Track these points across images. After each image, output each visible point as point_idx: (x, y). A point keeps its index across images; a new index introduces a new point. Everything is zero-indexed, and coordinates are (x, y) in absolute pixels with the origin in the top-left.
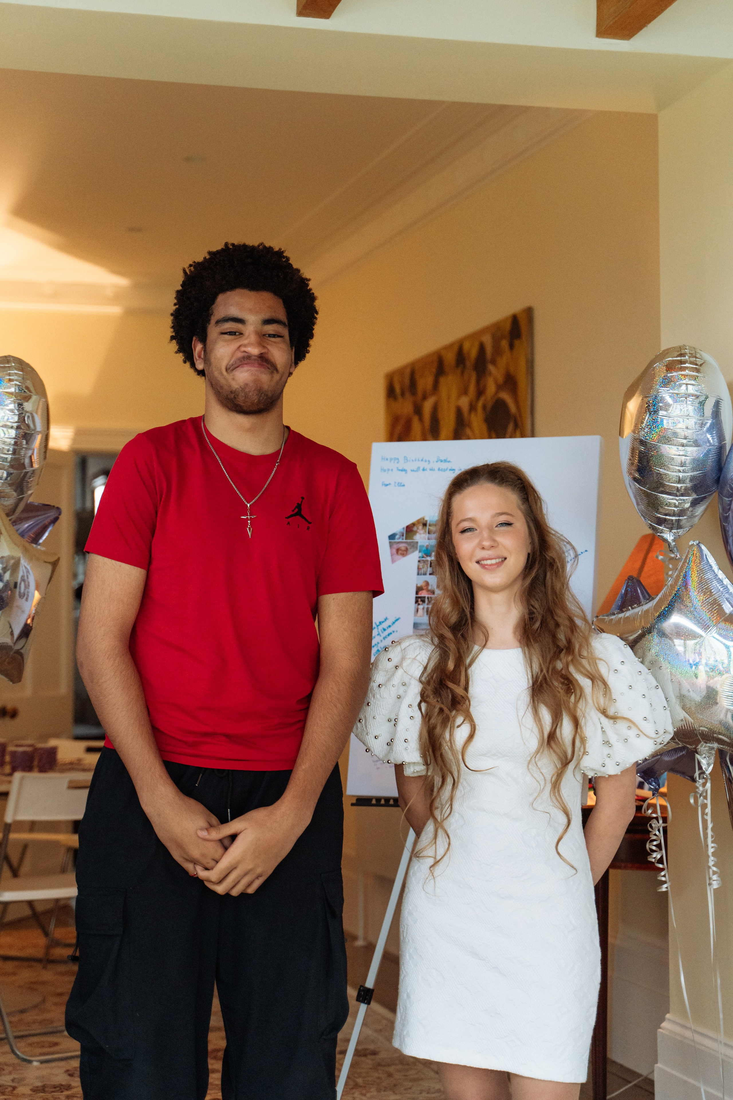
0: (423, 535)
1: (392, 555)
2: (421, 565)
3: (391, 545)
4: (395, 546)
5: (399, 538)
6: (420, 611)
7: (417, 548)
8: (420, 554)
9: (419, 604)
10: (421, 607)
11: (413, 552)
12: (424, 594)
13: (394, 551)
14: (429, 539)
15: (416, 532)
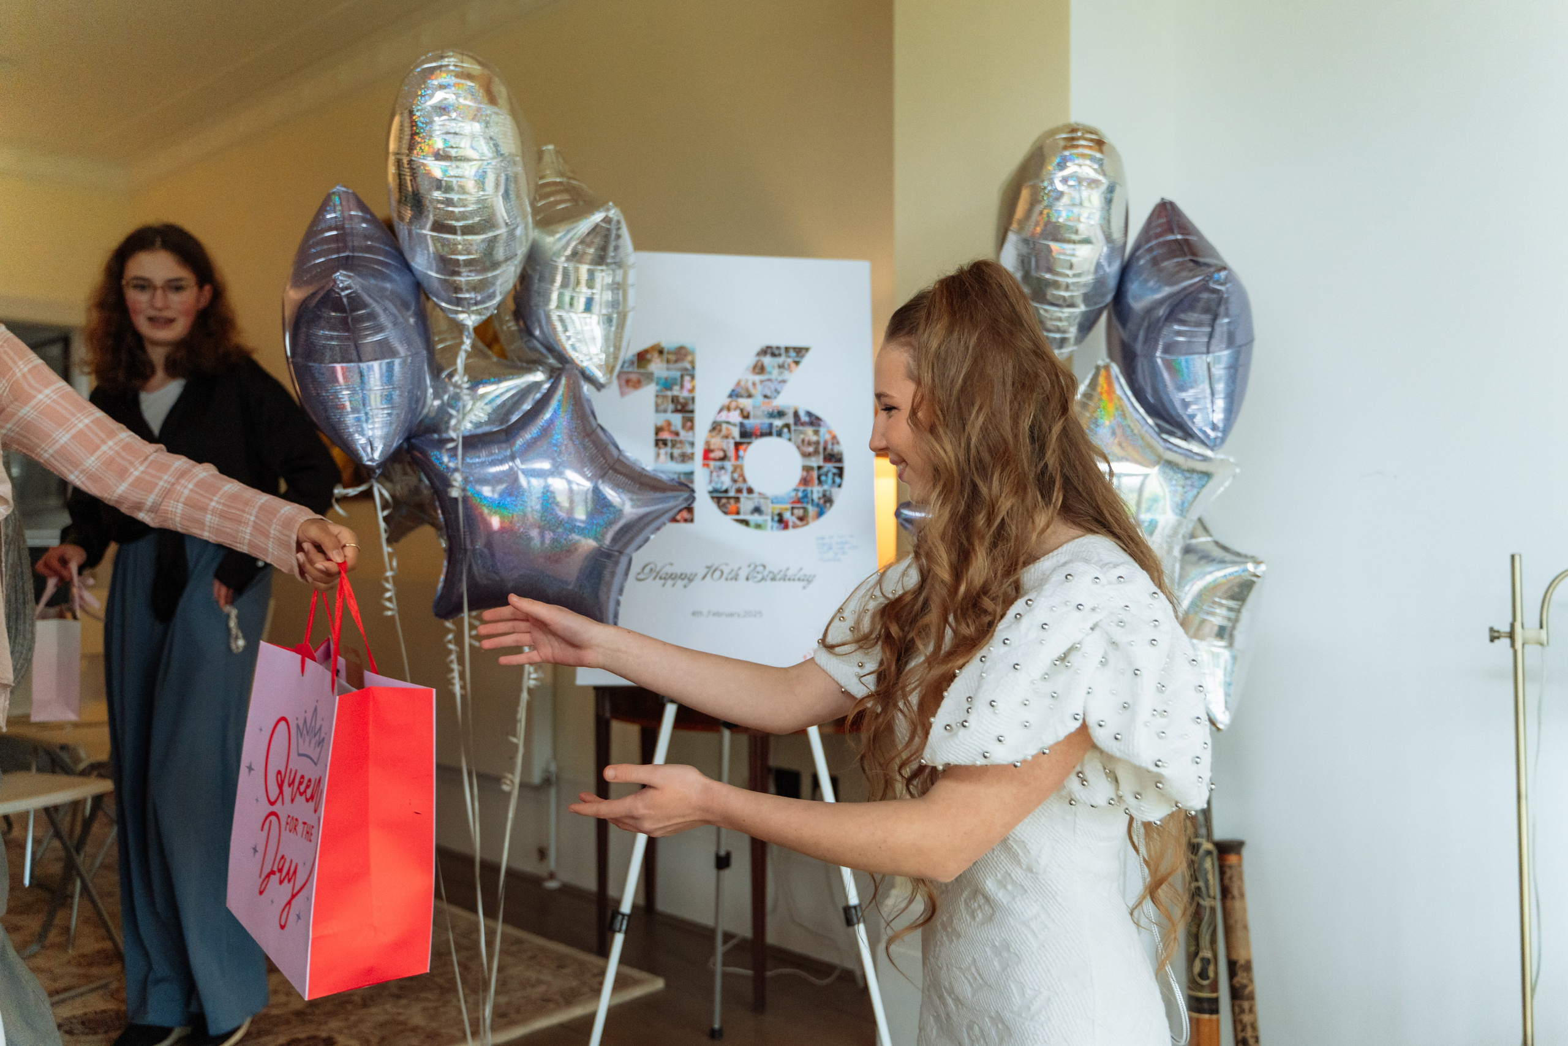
0: (659, 365)
1: (620, 387)
2: (660, 401)
4: (625, 377)
5: (628, 367)
6: (662, 457)
7: (652, 380)
8: (658, 388)
9: (660, 448)
10: (662, 451)
11: (648, 384)
12: (665, 435)
13: (623, 382)
14: (668, 369)
15: (649, 361)
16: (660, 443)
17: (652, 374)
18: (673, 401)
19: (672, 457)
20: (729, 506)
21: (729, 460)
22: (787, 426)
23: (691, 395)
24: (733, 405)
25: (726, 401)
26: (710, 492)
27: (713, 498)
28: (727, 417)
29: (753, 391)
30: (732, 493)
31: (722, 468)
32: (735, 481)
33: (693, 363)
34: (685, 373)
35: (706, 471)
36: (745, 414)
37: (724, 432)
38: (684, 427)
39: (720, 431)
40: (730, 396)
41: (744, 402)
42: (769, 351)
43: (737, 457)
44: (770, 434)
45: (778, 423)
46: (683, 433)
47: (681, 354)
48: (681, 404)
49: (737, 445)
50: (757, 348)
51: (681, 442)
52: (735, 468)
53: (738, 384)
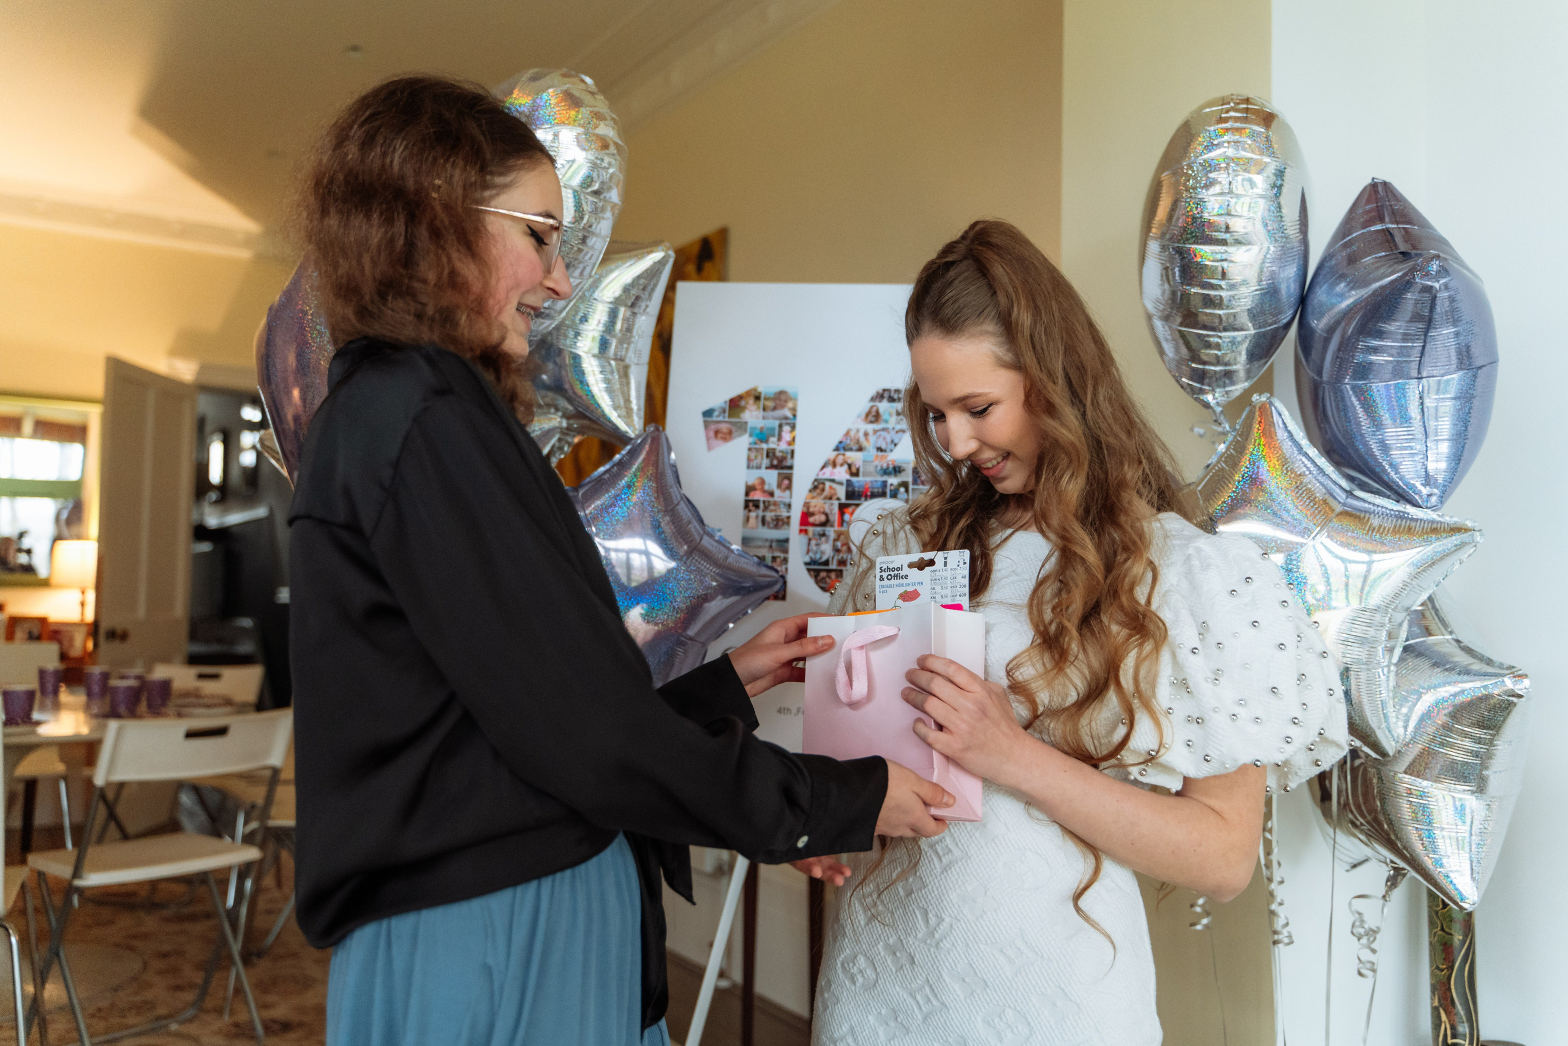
0: (755, 413)
1: (708, 439)
2: (753, 455)
3: (706, 425)
4: (713, 427)
5: (719, 416)
6: (752, 521)
7: (745, 430)
8: (752, 440)
9: (750, 511)
10: (753, 515)
11: (740, 435)
12: (757, 496)
13: (712, 434)
14: (764, 418)
15: (743, 409)
16: (751, 504)
17: (746, 423)
18: (768, 456)
19: (764, 521)
20: (828, 580)
21: (832, 526)
22: (905, 485)
23: (791, 447)
24: (840, 459)
25: (832, 455)
26: (806, 564)
27: (809, 570)
28: (832, 474)
29: (864, 443)
30: (833, 566)
31: (823, 535)
32: (837, 550)
33: (794, 410)
34: (784, 421)
35: (803, 539)
36: (854, 470)
37: (827, 492)
38: (779, 486)
39: (823, 490)
40: (837, 449)
41: (853, 457)
42: (886, 395)
43: (842, 522)
44: (883, 494)
45: (893, 481)
46: (777, 493)
47: (781, 398)
48: (777, 458)
49: (842, 508)
50: (872, 392)
51: (775, 504)
52: (839, 535)
53: (847, 434)
